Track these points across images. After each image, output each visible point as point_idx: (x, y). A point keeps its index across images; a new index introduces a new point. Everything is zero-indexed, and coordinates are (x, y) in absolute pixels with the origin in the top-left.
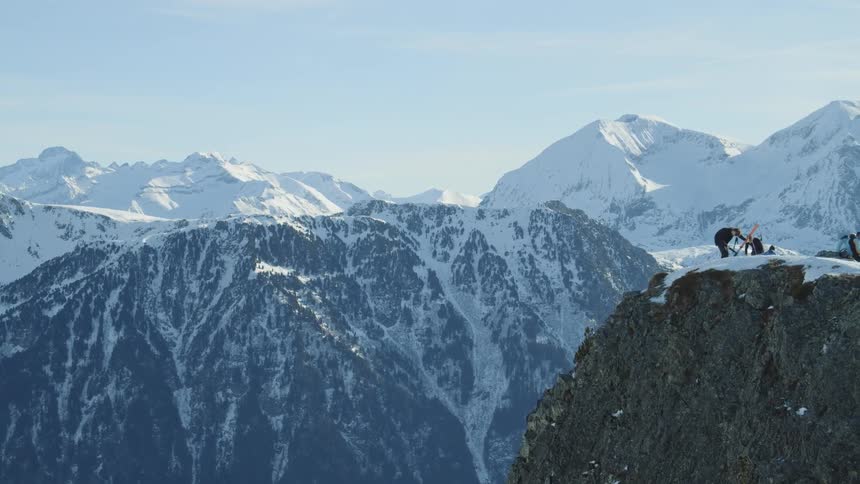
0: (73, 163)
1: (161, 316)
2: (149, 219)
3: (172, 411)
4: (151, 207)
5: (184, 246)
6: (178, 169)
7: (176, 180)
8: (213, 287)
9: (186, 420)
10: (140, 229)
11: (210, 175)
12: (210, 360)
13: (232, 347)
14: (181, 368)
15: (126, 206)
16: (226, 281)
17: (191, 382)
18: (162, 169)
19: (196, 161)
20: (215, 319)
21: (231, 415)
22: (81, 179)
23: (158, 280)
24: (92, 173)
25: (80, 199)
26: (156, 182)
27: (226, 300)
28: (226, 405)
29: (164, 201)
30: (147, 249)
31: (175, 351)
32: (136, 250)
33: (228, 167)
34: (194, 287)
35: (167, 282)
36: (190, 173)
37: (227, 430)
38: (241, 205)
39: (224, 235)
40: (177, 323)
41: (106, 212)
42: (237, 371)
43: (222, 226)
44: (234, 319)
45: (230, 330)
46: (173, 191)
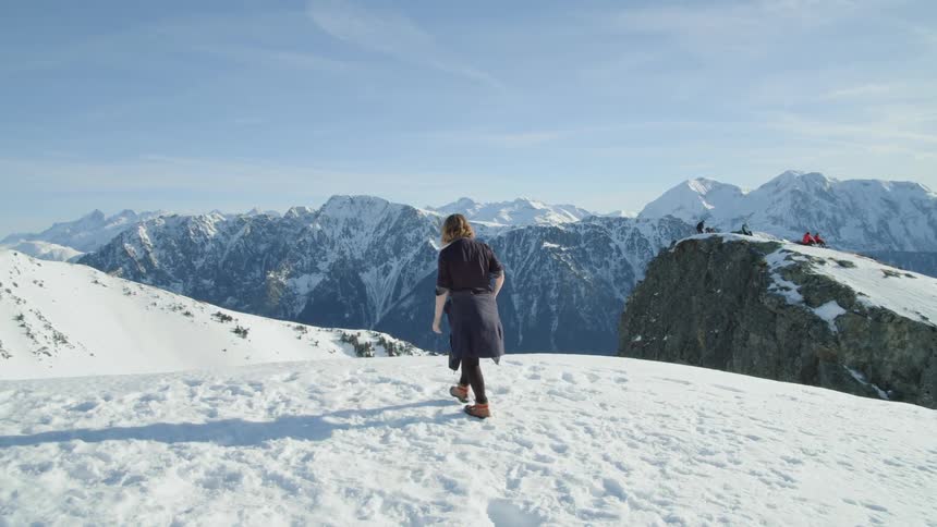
0: (470, 203)
1: (506, 265)
2: (501, 225)
3: (512, 304)
4: (501, 220)
5: (515, 236)
6: (512, 205)
7: (510, 209)
8: (527, 252)
9: (517, 307)
10: (497, 229)
11: (525, 207)
12: (525, 284)
13: (534, 277)
14: (514, 285)
15: (492, 221)
16: (531, 251)
17: (519, 291)
18: (505, 205)
19: (518, 201)
20: (527, 266)
21: (535, 305)
22: (474, 210)
23: (504, 251)
24: (478, 207)
25: (473, 218)
26: (503, 210)
27: (532, 258)
28: (532, 302)
29: (506, 217)
30: (500, 238)
31: (512, 279)
32: (496, 238)
33: (532, 203)
34: (519, 253)
35: (508, 251)
36: (517, 206)
37: (533, 310)
38: (537, 219)
39: (531, 232)
40: (512, 267)
41: (482, 223)
42: (537, 287)
43: (530, 228)
44: (535, 266)
45: (534, 270)
46: (510, 214)
